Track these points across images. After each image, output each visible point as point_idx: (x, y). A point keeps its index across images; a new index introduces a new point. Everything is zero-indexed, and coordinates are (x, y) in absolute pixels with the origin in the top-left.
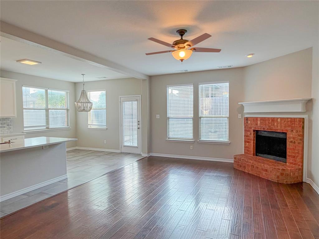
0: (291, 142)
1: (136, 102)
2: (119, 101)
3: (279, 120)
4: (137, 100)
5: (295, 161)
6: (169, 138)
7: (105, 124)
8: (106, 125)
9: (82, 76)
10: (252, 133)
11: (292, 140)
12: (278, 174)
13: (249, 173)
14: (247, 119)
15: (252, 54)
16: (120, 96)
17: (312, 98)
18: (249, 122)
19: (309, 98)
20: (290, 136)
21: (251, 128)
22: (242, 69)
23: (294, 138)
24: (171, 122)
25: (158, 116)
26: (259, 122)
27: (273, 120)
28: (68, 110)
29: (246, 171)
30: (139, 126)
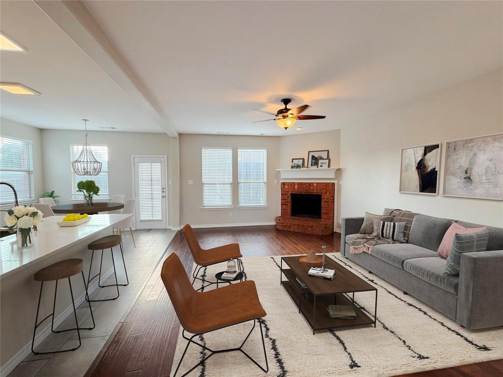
0: (325, 202)
1: (160, 164)
2: (132, 161)
3: (315, 185)
4: (161, 162)
5: (328, 216)
6: (204, 207)
7: (107, 193)
8: (109, 195)
9: (84, 121)
10: (290, 196)
11: (326, 200)
12: (323, 228)
13: (294, 232)
14: (284, 184)
15: (301, 128)
16: (133, 156)
17: (340, 167)
18: (286, 187)
19: (338, 168)
20: (325, 197)
21: (288, 192)
22: (278, 138)
23: (327, 199)
24: (206, 187)
25: (190, 182)
26: (296, 187)
27: (310, 184)
28: (29, 172)
29: (291, 230)
30: (164, 194)
